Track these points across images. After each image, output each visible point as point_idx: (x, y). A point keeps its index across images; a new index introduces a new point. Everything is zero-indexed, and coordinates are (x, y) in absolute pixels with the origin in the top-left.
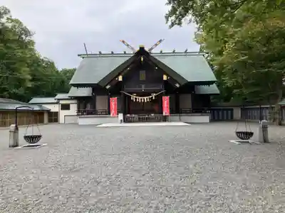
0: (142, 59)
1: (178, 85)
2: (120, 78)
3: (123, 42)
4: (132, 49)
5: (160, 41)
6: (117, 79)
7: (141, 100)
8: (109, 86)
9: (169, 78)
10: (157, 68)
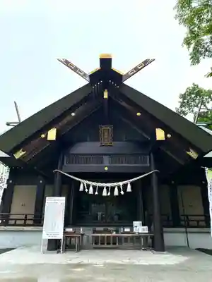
0: (106, 96)
1: (193, 155)
2: (52, 135)
3: (67, 63)
4: (85, 75)
5: (146, 63)
6: (43, 136)
7: (101, 189)
8: (23, 153)
9: (169, 136)
10: (139, 114)
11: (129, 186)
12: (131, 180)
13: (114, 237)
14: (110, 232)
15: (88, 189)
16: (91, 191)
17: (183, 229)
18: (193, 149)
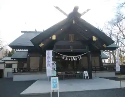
0: (74, 23)
3: (57, 8)
4: (65, 14)
5: (88, 10)
6: (50, 38)
7: (70, 58)
8: (43, 44)
9: (97, 39)
10: (86, 30)
11: (81, 57)
12: (81, 55)
13: (74, 75)
14: (72, 73)
15: (66, 58)
16: (67, 59)
17: (95, 72)
18: (105, 44)
